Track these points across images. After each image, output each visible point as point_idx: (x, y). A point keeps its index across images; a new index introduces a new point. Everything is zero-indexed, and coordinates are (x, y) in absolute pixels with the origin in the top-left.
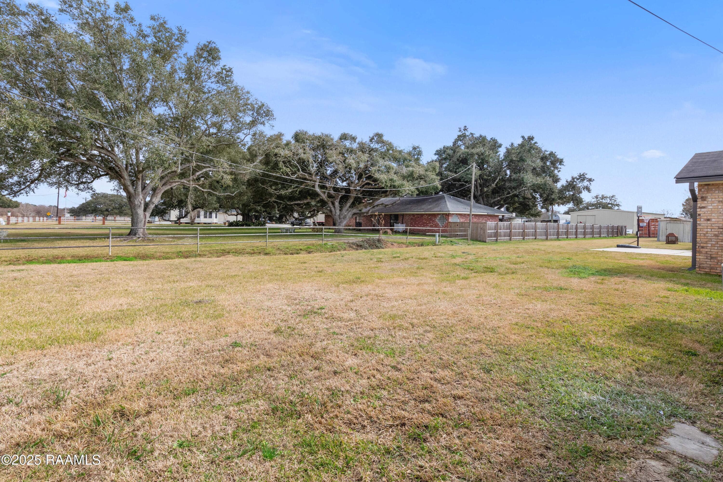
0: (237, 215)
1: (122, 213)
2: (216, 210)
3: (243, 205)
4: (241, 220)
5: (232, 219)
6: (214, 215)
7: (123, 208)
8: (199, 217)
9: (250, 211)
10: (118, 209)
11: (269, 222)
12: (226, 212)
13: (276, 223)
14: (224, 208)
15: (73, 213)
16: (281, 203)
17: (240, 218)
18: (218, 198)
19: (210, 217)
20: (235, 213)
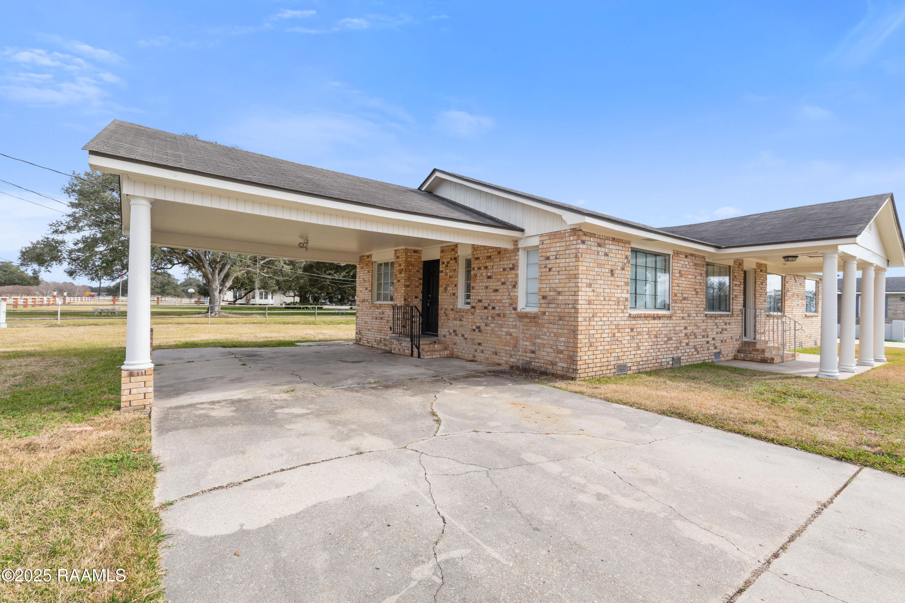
0: (294, 297)
1: (164, 292)
2: (274, 292)
3: (300, 288)
4: (299, 301)
5: (289, 300)
6: (270, 297)
7: (166, 287)
8: (254, 298)
9: (306, 293)
10: (160, 288)
11: (328, 303)
12: (284, 294)
13: (337, 304)
14: (283, 290)
15: (108, 292)
16: (334, 287)
17: (297, 299)
18: (277, 281)
19: (266, 298)
20: (292, 294)
